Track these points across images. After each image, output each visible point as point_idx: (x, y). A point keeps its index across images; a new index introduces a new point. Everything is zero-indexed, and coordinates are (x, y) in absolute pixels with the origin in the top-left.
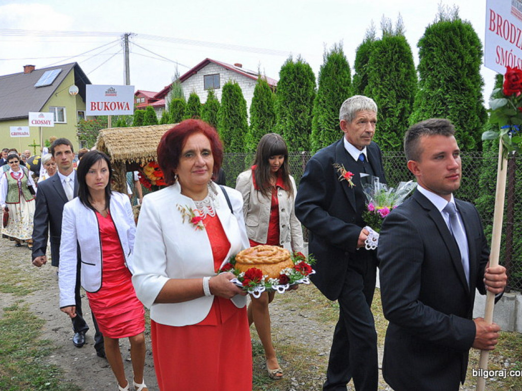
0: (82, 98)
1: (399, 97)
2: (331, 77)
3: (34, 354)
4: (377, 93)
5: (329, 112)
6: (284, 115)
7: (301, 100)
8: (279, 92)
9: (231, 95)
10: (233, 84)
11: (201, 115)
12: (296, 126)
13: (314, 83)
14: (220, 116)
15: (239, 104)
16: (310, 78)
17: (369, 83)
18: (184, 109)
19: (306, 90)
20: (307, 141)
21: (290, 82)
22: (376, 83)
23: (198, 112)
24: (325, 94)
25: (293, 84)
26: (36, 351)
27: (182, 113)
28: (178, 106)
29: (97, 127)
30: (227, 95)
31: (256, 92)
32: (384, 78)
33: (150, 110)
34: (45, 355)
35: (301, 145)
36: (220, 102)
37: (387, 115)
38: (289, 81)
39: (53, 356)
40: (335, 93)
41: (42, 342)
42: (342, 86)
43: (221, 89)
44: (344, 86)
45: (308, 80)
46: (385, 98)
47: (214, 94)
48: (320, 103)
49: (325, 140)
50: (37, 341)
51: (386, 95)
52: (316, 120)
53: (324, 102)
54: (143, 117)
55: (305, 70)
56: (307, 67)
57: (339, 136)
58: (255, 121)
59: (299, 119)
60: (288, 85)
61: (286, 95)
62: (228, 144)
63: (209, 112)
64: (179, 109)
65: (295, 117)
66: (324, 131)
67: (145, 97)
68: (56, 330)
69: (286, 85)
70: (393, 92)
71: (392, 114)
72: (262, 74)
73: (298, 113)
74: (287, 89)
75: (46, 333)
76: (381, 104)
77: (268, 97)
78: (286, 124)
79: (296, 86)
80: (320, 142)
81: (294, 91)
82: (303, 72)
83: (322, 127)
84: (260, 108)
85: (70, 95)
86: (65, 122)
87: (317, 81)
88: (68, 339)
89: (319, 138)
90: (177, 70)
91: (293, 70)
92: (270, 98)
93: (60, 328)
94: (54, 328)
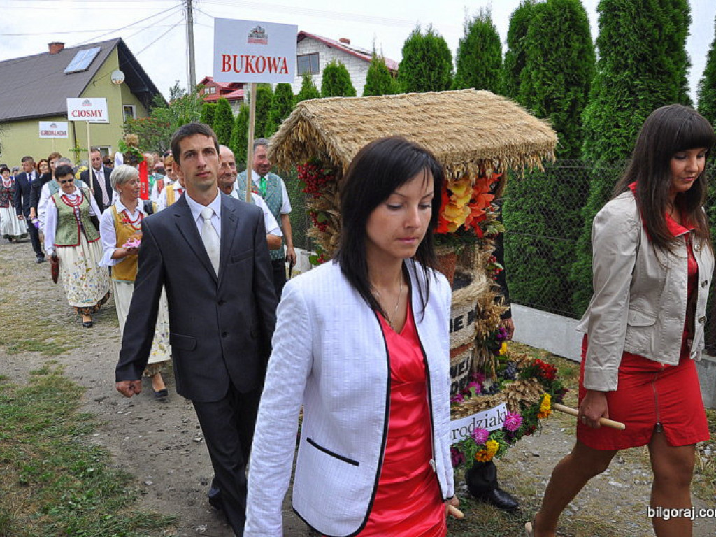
0: (129, 89)
1: (569, 84)
2: (474, 56)
3: (71, 431)
4: (538, 78)
8: (401, 76)
9: (335, 81)
10: (338, 66)
13: (451, 64)
15: (346, 94)
16: (445, 58)
17: (526, 63)
18: (270, 101)
19: (439, 74)
21: (417, 63)
22: (537, 64)
23: (289, 105)
24: (466, 79)
25: (421, 65)
26: (74, 428)
27: (267, 107)
28: (262, 97)
29: (151, 129)
30: (330, 81)
31: (370, 78)
32: (549, 56)
33: (223, 102)
34: (86, 433)
36: (320, 91)
37: (552, 109)
38: (415, 62)
39: (96, 435)
40: (479, 78)
41: (81, 416)
42: (490, 68)
43: (321, 73)
44: (492, 68)
45: (442, 60)
46: (549, 85)
47: (312, 80)
50: (75, 414)
51: (551, 80)
54: (213, 113)
55: (437, 46)
56: (441, 42)
60: (415, 67)
61: (410, 80)
64: (262, 102)
67: (215, 85)
68: (99, 401)
69: (410, 67)
70: (561, 76)
71: (559, 107)
72: (378, 53)
74: (413, 72)
75: (86, 404)
76: (544, 93)
77: (387, 85)
79: (425, 68)
81: (422, 76)
82: (435, 49)
85: (113, 83)
86: (107, 121)
87: (454, 62)
88: (116, 413)
91: (422, 45)
92: (389, 85)
93: (105, 398)
94: (97, 397)
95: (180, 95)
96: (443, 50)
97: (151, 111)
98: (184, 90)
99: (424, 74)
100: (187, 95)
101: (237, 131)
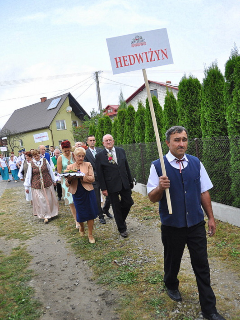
0: (74, 113)
2: (210, 86)
3: (22, 280)
5: (211, 110)
6: (183, 115)
7: (194, 103)
11: (135, 119)
12: (192, 121)
14: (145, 119)
15: (157, 109)
16: (198, 88)
17: (235, 87)
18: (125, 116)
19: (196, 96)
20: (200, 131)
21: (185, 92)
23: (133, 117)
24: (207, 97)
26: (23, 278)
27: (124, 118)
28: (122, 114)
29: (83, 130)
31: (166, 101)
33: (107, 118)
34: (27, 280)
35: (196, 134)
39: (31, 281)
41: (28, 271)
42: (219, 91)
45: (197, 89)
48: (205, 104)
49: (210, 129)
52: (203, 116)
53: (207, 104)
54: (103, 123)
55: (194, 83)
56: (196, 81)
57: (219, 125)
58: (166, 119)
59: (193, 116)
60: (185, 94)
61: (183, 101)
62: (152, 136)
63: (139, 117)
64: (123, 116)
65: (190, 115)
66: (209, 123)
67: (113, 108)
68: (38, 263)
69: (183, 95)
73: (192, 112)
74: (184, 97)
75: (32, 265)
77: (174, 103)
78: (185, 120)
79: (189, 94)
80: (207, 130)
82: (193, 85)
83: (207, 121)
84: (169, 111)
85: (67, 112)
86: (66, 129)
88: (43, 270)
89: (206, 128)
90: (121, 92)
91: (187, 83)
92: (175, 104)
93: (40, 262)
94: (37, 261)
95: (95, 114)
96: (197, 84)
97: (83, 123)
98: (97, 112)
99: (189, 97)
100: (98, 114)
101: (113, 130)
